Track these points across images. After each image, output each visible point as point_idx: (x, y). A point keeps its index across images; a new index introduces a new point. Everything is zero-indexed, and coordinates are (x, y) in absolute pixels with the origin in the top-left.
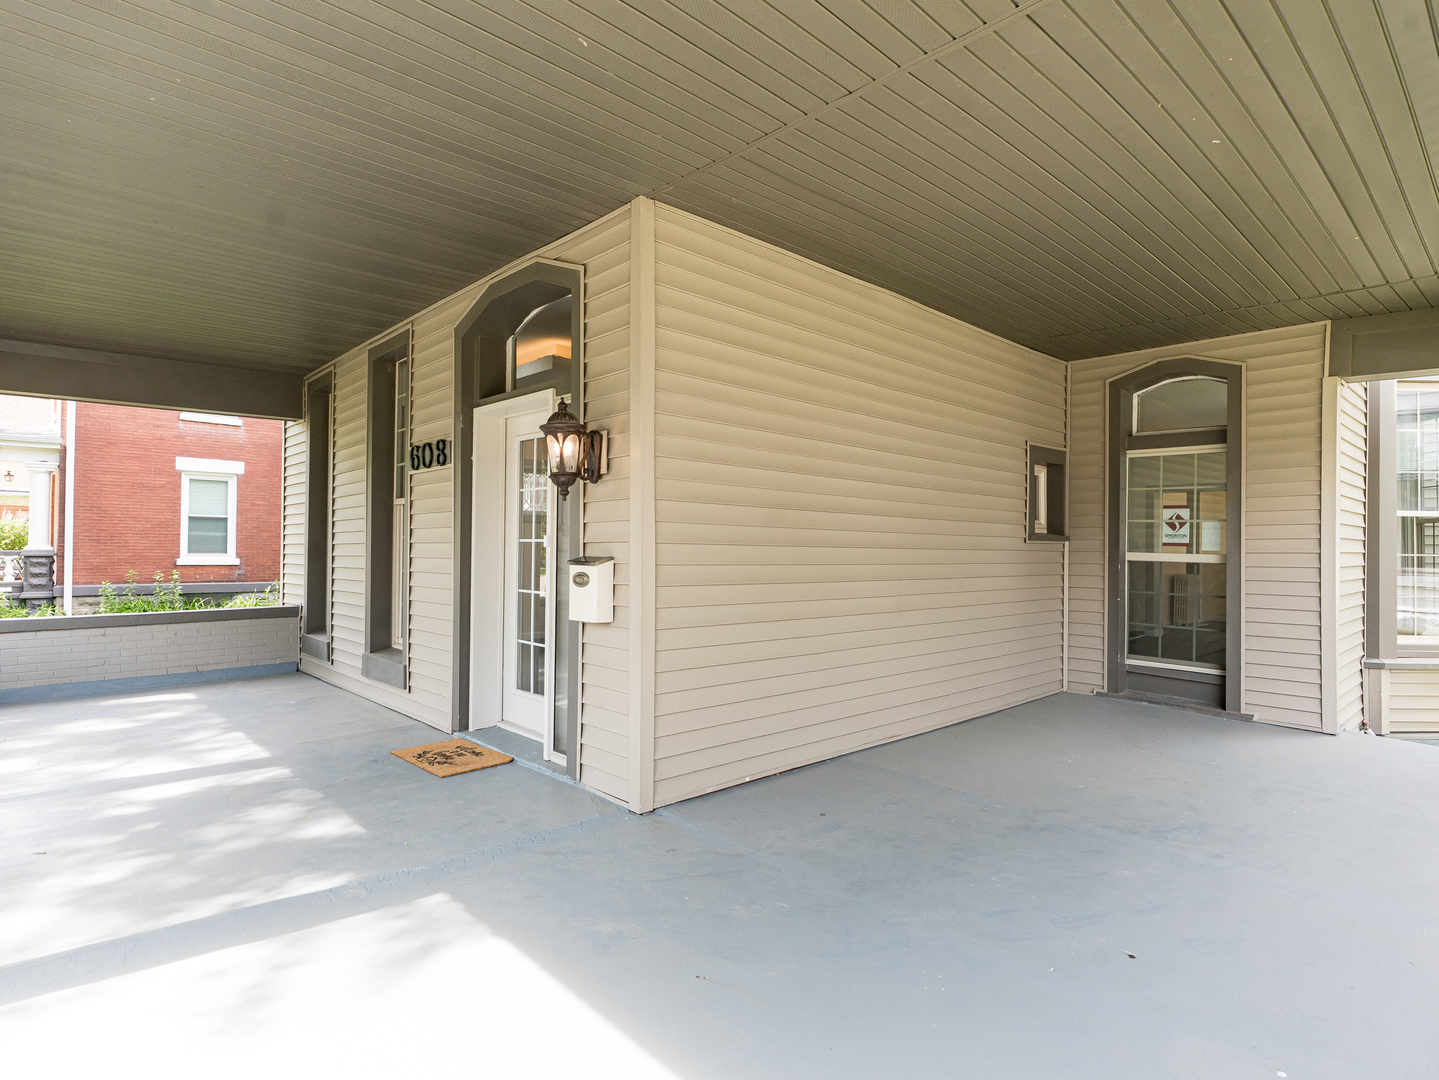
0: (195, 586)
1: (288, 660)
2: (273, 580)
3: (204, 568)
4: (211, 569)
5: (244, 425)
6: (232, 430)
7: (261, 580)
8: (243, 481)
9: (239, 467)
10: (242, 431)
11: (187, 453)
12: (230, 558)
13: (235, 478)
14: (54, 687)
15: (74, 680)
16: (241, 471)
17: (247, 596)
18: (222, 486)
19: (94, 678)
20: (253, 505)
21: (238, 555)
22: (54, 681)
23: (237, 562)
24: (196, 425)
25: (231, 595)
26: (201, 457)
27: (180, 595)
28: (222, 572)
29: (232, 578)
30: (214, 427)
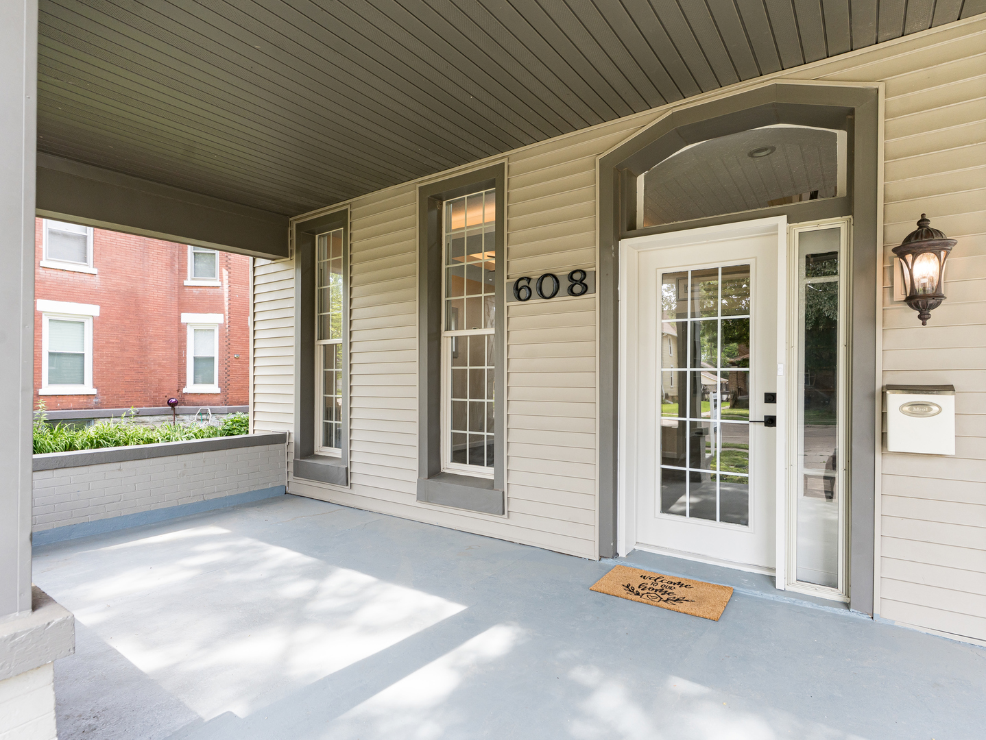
0: (58, 414)
1: (278, 484)
2: (129, 407)
3: (65, 398)
4: (71, 398)
5: (99, 273)
6: (87, 277)
7: (116, 407)
8: (98, 323)
9: (95, 310)
10: (97, 278)
11: (47, 296)
12: (88, 388)
13: (91, 320)
14: (72, 529)
15: (91, 518)
16: (97, 314)
17: (106, 420)
18: (80, 326)
19: (111, 515)
20: (107, 343)
21: (95, 386)
22: (72, 522)
23: (94, 391)
24: (55, 272)
25: (89, 421)
26: (61, 300)
27: (45, 421)
28: (81, 401)
29: (89, 405)
30: (71, 274)
